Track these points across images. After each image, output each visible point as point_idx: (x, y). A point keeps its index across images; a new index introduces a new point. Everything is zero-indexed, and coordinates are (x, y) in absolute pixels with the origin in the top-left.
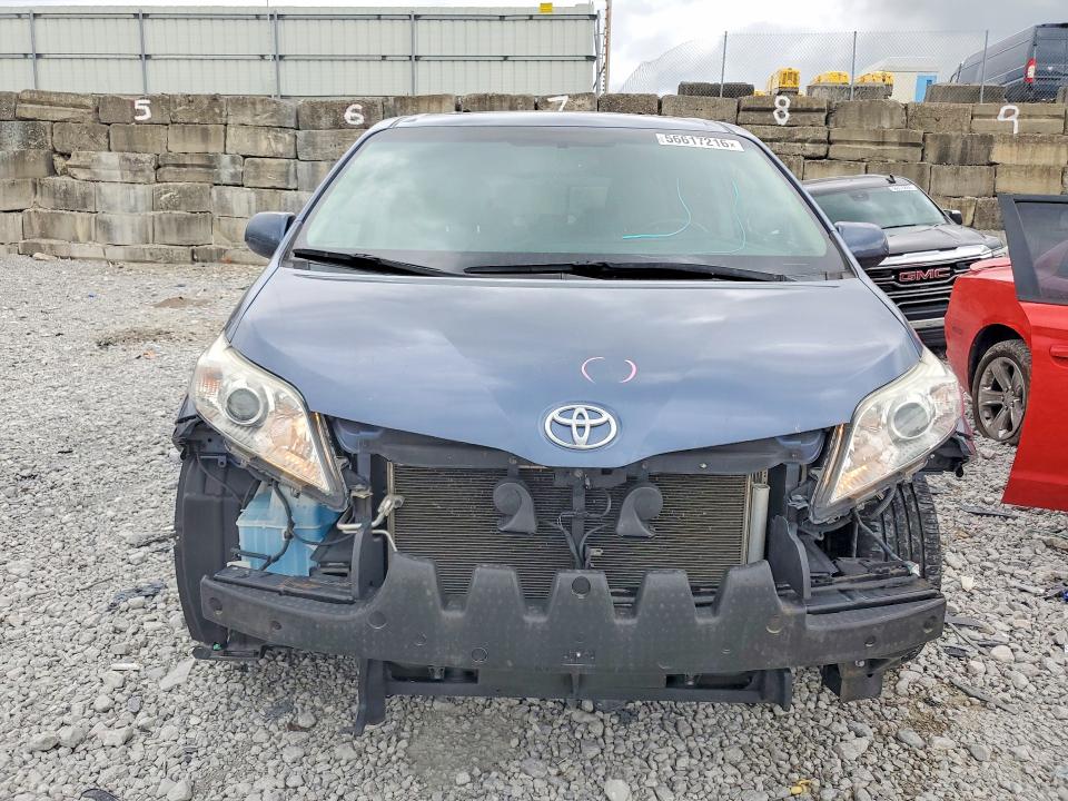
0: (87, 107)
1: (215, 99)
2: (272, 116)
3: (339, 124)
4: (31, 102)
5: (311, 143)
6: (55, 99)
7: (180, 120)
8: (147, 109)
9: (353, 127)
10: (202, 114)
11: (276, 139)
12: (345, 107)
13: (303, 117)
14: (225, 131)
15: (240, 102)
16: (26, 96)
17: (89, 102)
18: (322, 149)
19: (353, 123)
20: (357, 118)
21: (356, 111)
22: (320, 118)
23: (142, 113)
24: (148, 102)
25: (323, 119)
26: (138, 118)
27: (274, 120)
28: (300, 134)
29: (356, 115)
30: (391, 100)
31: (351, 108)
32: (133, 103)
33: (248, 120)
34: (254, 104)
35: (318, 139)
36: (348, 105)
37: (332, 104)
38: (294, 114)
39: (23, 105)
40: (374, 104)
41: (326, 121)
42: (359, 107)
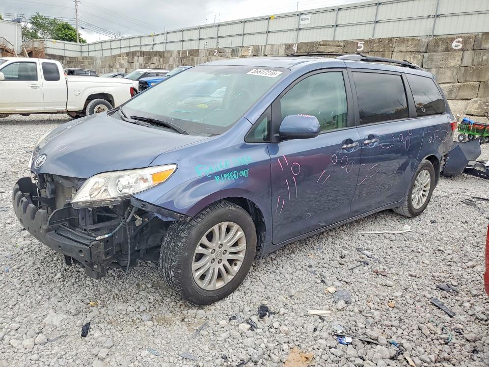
0: (341, 46)
1: (391, 39)
2: (415, 47)
3: (448, 49)
4: (323, 45)
5: (431, 60)
6: (331, 43)
7: (374, 50)
8: (362, 45)
9: (455, 50)
10: (385, 47)
11: (414, 58)
12: (452, 40)
13: (430, 46)
14: (392, 54)
15: (402, 40)
16: (322, 43)
17: (342, 44)
18: (436, 62)
19: (456, 48)
20: (458, 46)
21: (459, 42)
22: (438, 46)
23: (360, 47)
24: (363, 42)
25: (440, 47)
26: (358, 50)
27: (416, 48)
28: (426, 55)
29: (459, 44)
30: (480, 35)
31: (456, 40)
32: (358, 43)
33: (403, 49)
34: (408, 41)
35: (435, 57)
36: (455, 39)
37: (447, 39)
38: (426, 45)
39: (321, 47)
40: (469, 38)
41: (441, 48)
42: (461, 40)
